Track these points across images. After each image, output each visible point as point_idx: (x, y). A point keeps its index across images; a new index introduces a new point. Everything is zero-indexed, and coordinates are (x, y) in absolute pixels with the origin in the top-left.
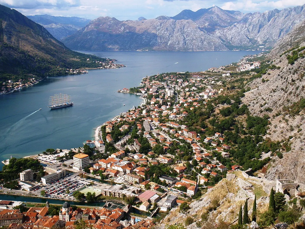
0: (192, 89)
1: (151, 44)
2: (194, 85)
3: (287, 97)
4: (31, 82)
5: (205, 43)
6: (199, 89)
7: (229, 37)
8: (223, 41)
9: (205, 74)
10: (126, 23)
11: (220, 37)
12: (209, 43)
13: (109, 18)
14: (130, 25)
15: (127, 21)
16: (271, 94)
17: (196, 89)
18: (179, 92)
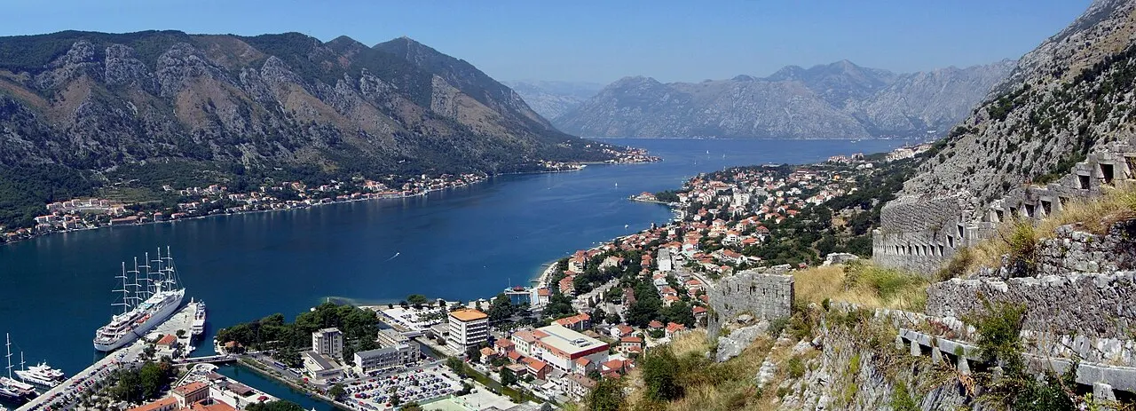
0: (791, 193)
1: (721, 125)
2: (796, 185)
3: (1003, 177)
4: (465, 181)
5: (827, 124)
6: (805, 191)
7: (872, 114)
8: (862, 122)
9: (821, 168)
10: (674, 87)
11: (854, 114)
12: (833, 124)
13: (642, 79)
14: (682, 90)
15: (676, 83)
16: (966, 178)
17: (800, 192)
18: (762, 199)
